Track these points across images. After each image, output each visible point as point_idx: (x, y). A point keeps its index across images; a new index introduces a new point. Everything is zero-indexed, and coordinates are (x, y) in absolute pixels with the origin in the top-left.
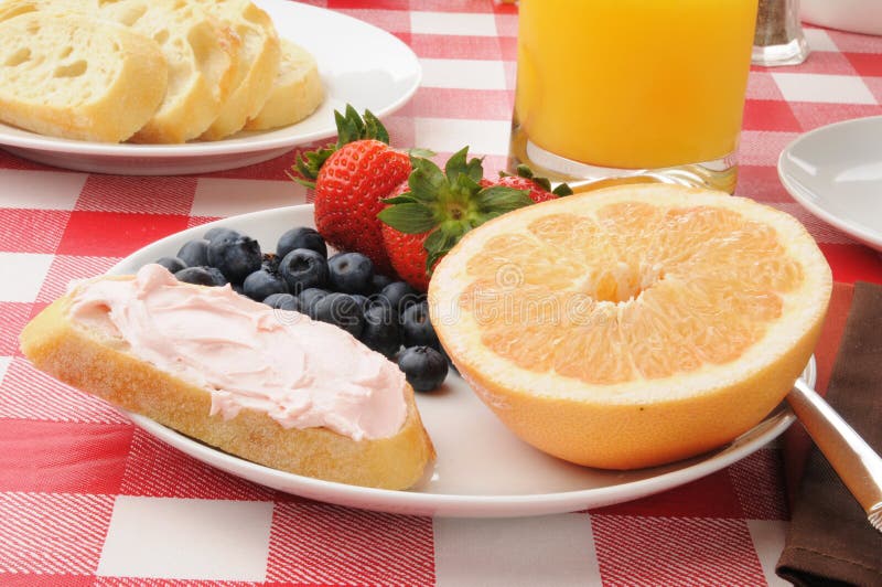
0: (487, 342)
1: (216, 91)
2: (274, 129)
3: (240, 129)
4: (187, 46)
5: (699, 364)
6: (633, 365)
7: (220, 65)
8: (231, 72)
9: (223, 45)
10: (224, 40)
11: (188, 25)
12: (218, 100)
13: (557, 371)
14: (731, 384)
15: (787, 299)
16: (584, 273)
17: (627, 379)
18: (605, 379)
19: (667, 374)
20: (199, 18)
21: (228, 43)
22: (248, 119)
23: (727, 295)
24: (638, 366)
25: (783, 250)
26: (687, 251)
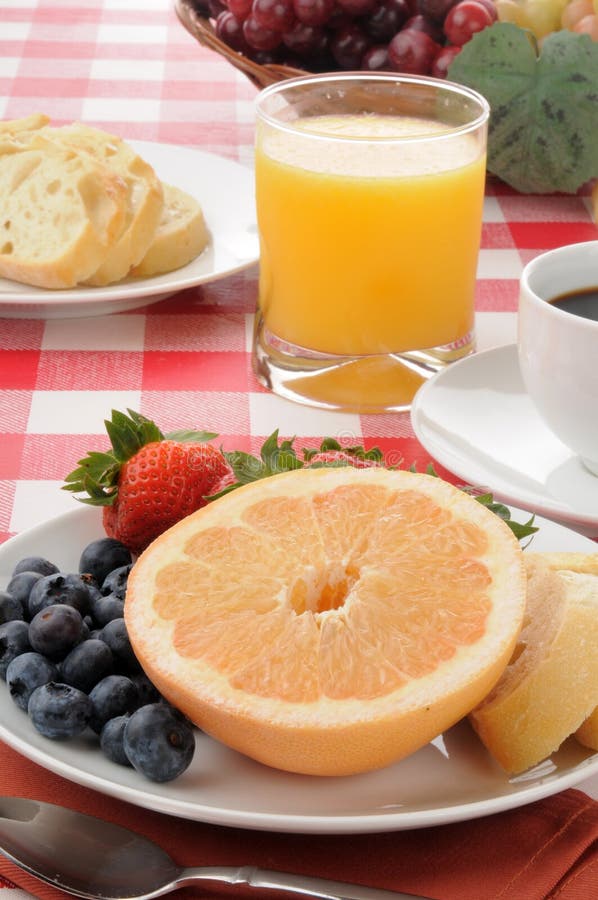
0: (237, 685)
1: (104, 237)
2: (159, 274)
3: (124, 275)
4: (77, 196)
5: (454, 651)
6: (396, 670)
7: (108, 210)
8: (117, 218)
9: (109, 193)
10: (112, 189)
11: (79, 174)
12: (105, 244)
13: (327, 695)
14: (494, 661)
15: (486, 560)
16: (280, 587)
17: (400, 684)
18: (378, 691)
19: (432, 668)
20: (89, 168)
21: (116, 192)
22: (131, 266)
23: (432, 573)
24: (401, 669)
25: (449, 514)
26: (360, 537)
